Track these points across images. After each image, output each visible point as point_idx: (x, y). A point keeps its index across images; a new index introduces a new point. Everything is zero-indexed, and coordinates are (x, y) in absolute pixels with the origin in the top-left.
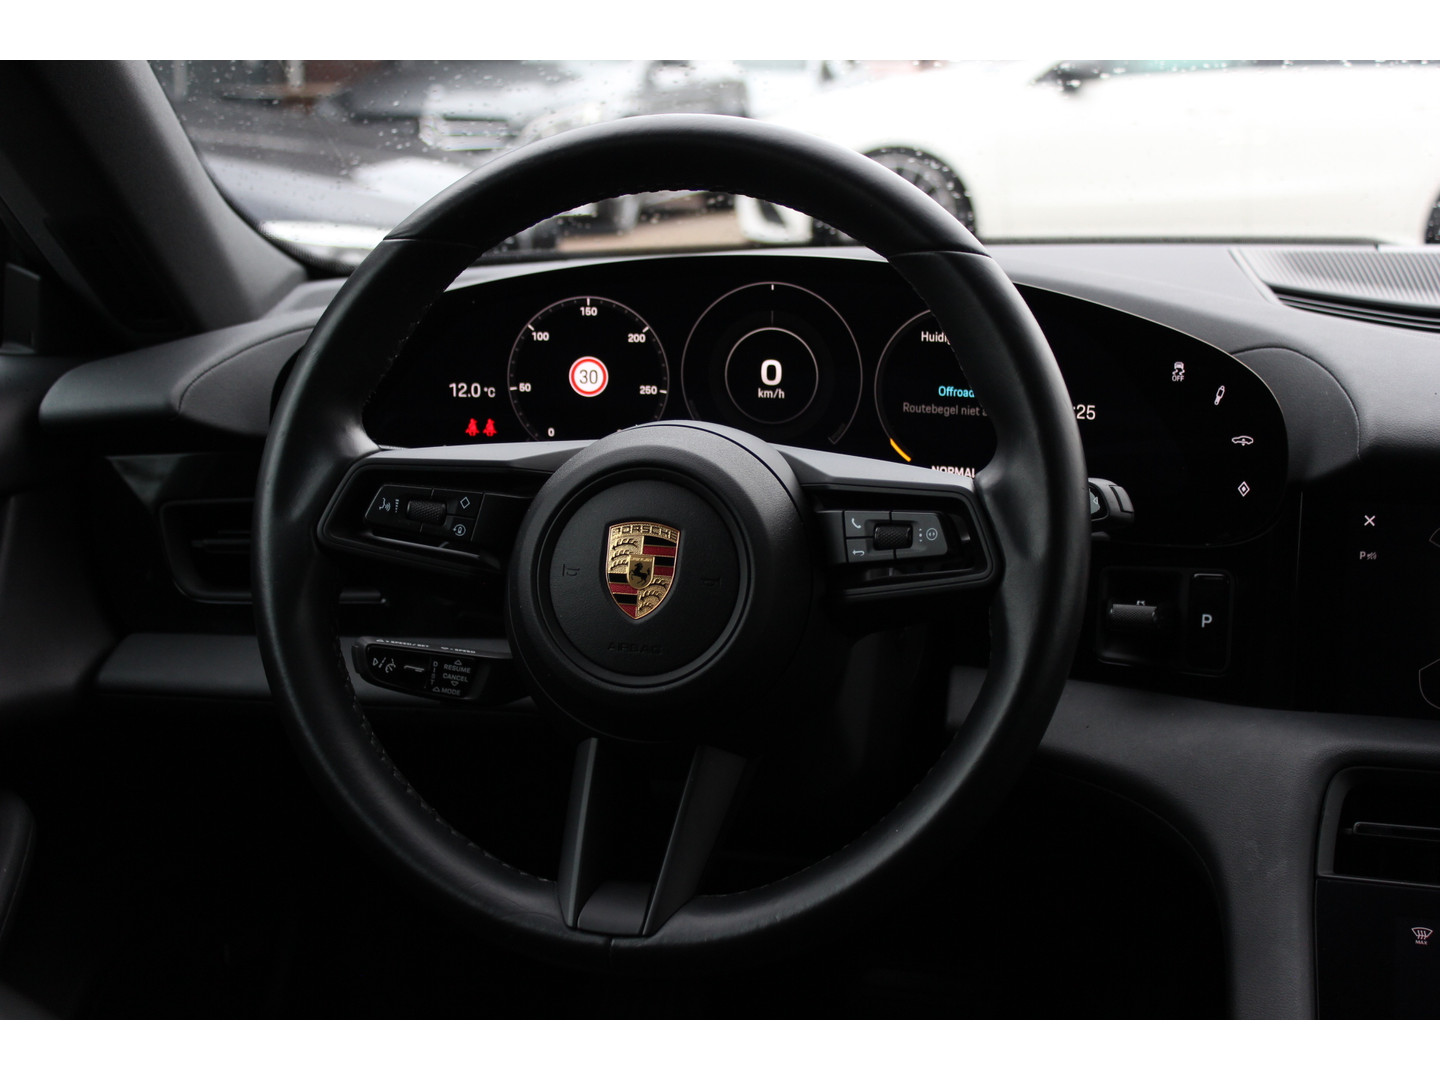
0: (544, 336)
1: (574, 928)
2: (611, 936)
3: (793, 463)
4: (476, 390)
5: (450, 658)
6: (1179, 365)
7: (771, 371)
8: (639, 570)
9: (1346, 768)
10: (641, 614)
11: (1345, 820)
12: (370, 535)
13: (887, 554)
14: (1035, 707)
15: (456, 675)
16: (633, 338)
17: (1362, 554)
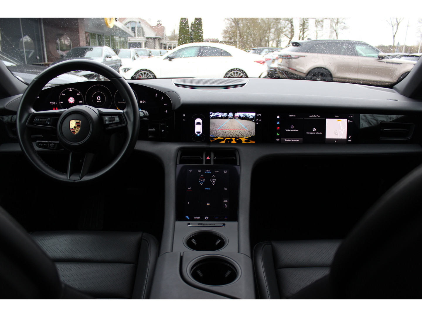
0: (64, 95)
1: (69, 180)
2: (74, 180)
3: (98, 110)
4: (54, 103)
5: (51, 143)
6: (156, 94)
7: (99, 98)
8: (75, 127)
9: (180, 149)
10: (75, 133)
11: (181, 156)
12: (35, 125)
13: (111, 122)
14: (133, 144)
15: (52, 145)
16: (78, 94)
17: (183, 120)
